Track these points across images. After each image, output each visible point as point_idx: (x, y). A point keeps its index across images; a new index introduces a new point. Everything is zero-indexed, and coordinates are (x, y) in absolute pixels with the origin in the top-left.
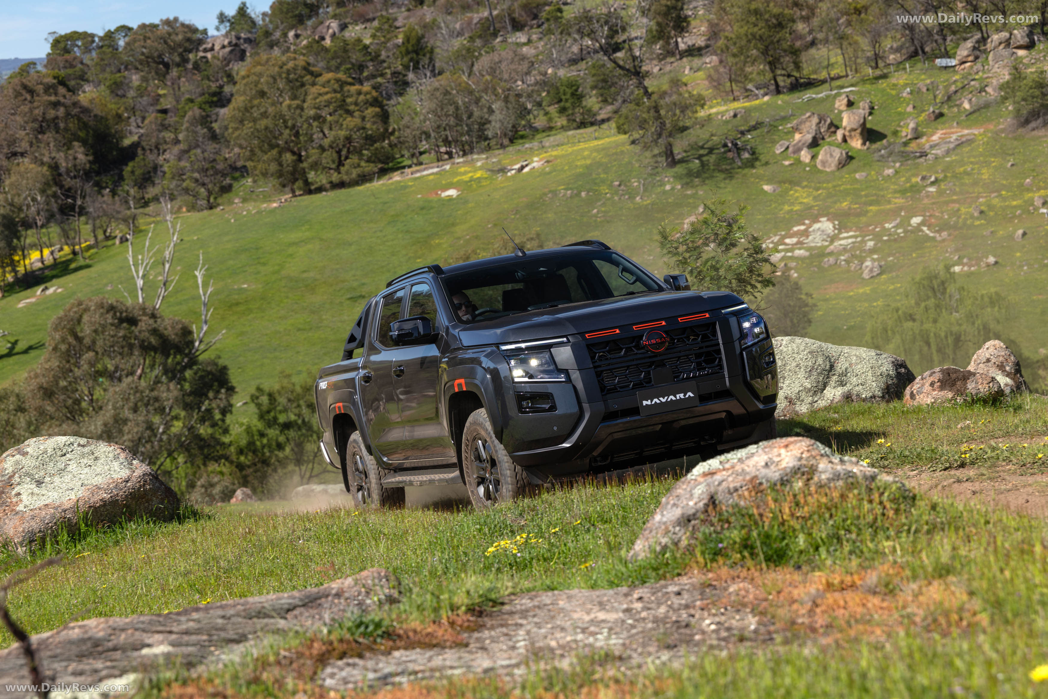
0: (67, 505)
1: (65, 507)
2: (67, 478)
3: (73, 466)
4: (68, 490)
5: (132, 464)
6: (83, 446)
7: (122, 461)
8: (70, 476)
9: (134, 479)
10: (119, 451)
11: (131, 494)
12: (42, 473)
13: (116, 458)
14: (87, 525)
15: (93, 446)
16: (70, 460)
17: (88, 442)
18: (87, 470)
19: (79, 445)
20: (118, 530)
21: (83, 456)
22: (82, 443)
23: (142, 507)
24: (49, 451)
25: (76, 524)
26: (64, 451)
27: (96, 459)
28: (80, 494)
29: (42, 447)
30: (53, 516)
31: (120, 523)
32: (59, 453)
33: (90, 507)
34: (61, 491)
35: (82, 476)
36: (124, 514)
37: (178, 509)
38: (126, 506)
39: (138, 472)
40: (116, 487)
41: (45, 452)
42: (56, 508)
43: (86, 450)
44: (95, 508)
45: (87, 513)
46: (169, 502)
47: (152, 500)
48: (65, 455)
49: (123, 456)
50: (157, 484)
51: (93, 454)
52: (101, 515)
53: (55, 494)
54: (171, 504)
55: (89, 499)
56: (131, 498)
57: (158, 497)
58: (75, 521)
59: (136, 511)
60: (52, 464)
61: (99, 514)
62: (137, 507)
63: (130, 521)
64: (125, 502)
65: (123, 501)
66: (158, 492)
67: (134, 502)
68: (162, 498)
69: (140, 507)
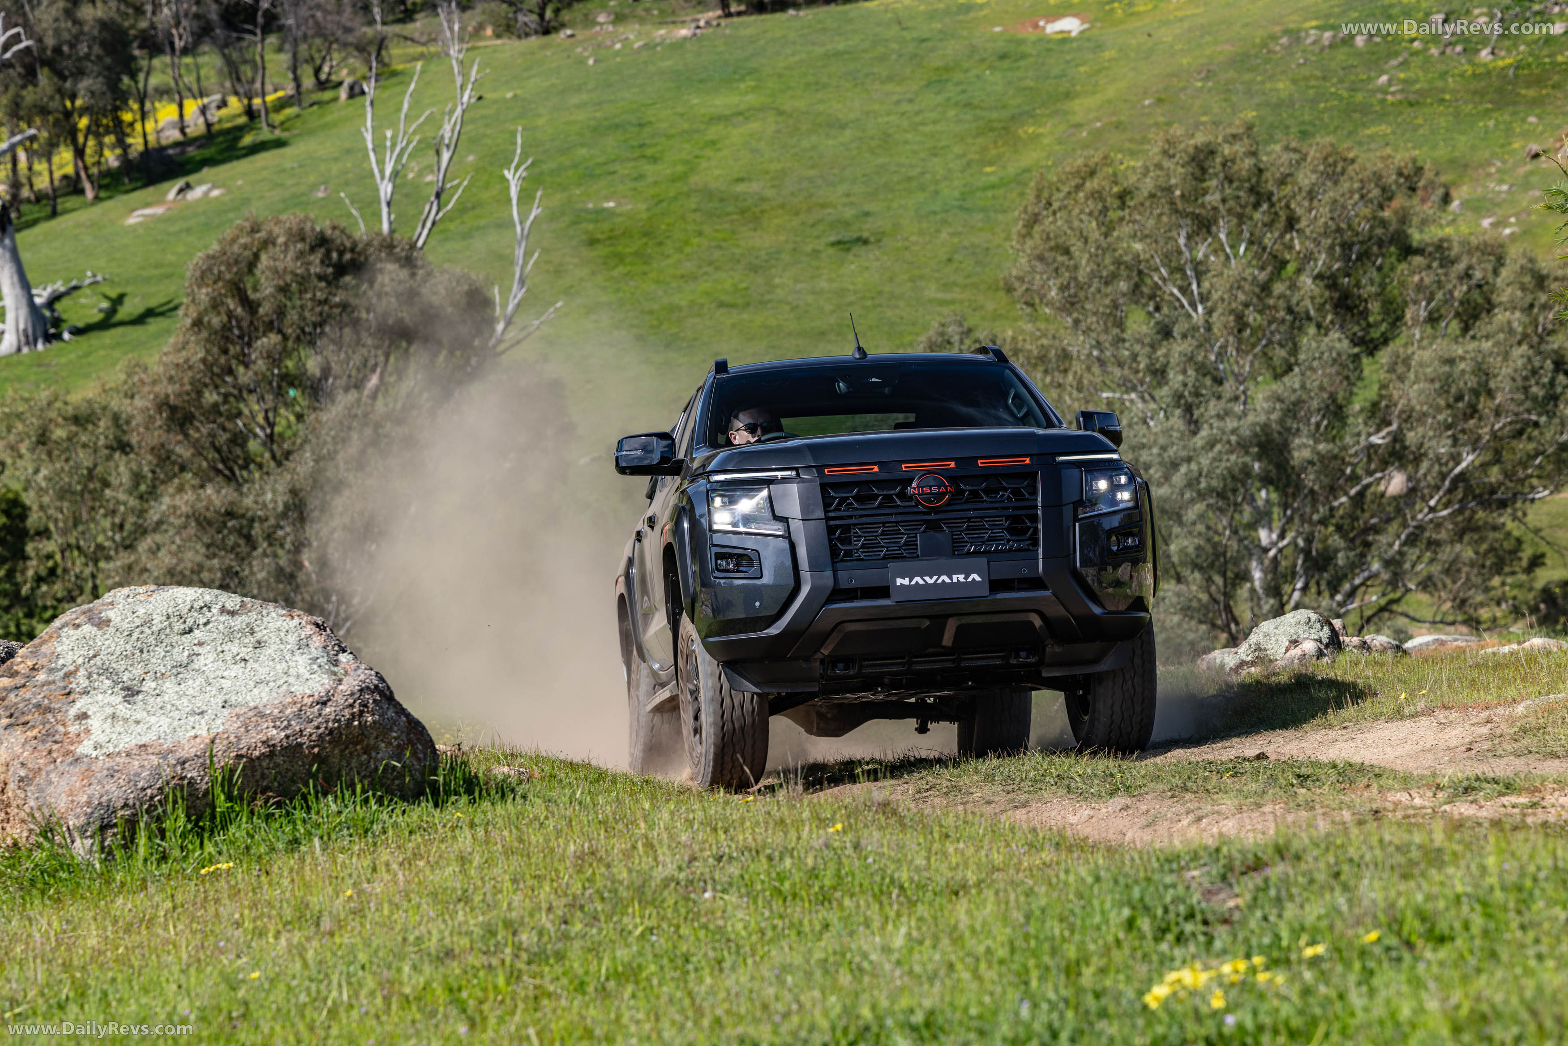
0: (188, 750)
1: (183, 754)
2: (193, 684)
3: (206, 660)
4: (193, 713)
5: (336, 663)
6: (232, 613)
7: (315, 653)
8: (200, 680)
9: (339, 699)
10: (309, 630)
11: (331, 732)
12: (138, 671)
13: (303, 645)
14: (229, 798)
15: (253, 615)
16: (200, 644)
17: (243, 605)
18: (237, 670)
19: (223, 610)
20: (299, 814)
21: (230, 635)
22: (229, 605)
23: (354, 763)
24: (157, 619)
25: (206, 792)
26: (190, 622)
27: (259, 645)
28: (218, 726)
29: (141, 611)
30: (156, 773)
31: (304, 797)
32: (178, 626)
33: (239, 757)
34: (176, 714)
35: (226, 684)
36: (314, 776)
37: (434, 771)
38: (320, 759)
39: (350, 684)
40: (298, 715)
41: (148, 622)
42: (163, 755)
43: (238, 622)
44: (251, 760)
45: (232, 771)
46: (414, 754)
47: (377, 749)
48: (191, 631)
49: (317, 641)
50: (391, 713)
51: (252, 633)
52: (263, 777)
53: (165, 722)
54: (419, 759)
55: (239, 738)
56: (330, 742)
57: (390, 744)
58: (204, 787)
59: (339, 771)
60: (160, 651)
61: (258, 775)
62: (344, 763)
63: (325, 795)
64: (316, 750)
65: (313, 747)
66: (391, 730)
67: (336, 751)
68: (399, 746)
69: (349, 763)
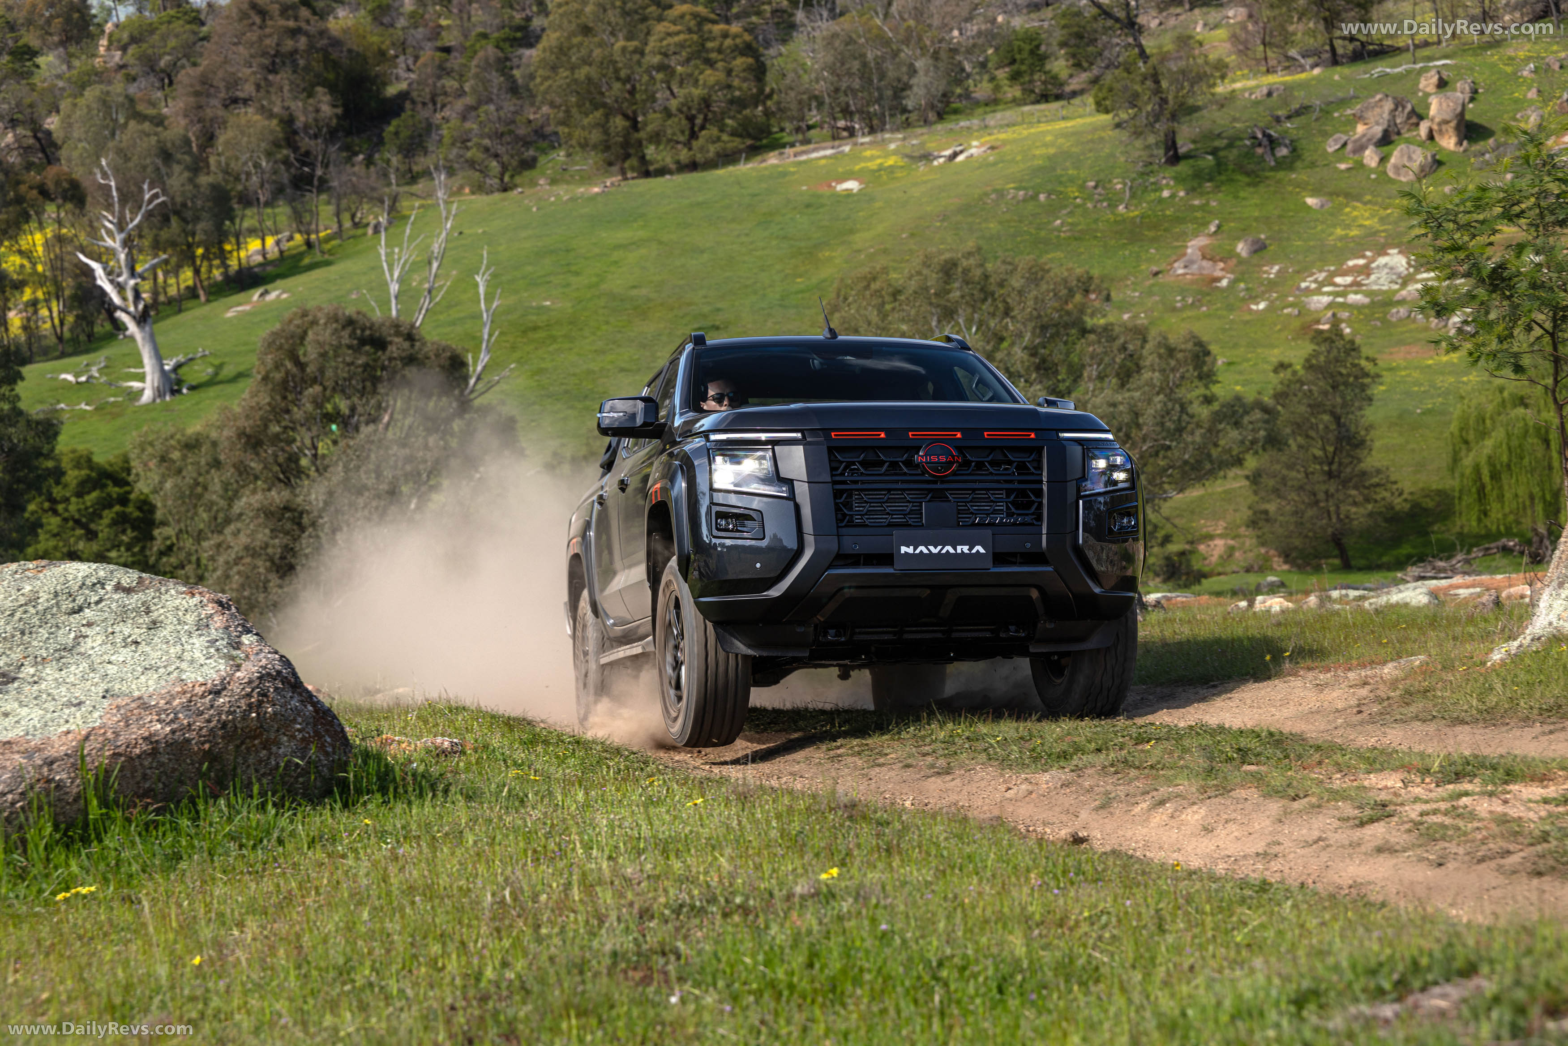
0: (59, 748)
1: (51, 753)
2: (75, 670)
3: (94, 643)
4: (70, 704)
5: (237, 646)
6: (128, 591)
7: (214, 634)
8: (84, 665)
9: (235, 687)
10: (210, 609)
11: (224, 725)
12: (16, 655)
13: (202, 625)
14: (104, 803)
15: (151, 592)
16: (89, 625)
17: (140, 581)
18: (125, 654)
19: (118, 587)
20: (185, 823)
21: (123, 615)
22: (125, 582)
23: (251, 760)
24: (44, 597)
25: (77, 799)
26: (80, 600)
27: (154, 625)
28: (96, 720)
29: (28, 588)
30: (18, 775)
31: (193, 801)
32: (67, 605)
33: (116, 755)
34: (50, 706)
35: (112, 670)
36: (204, 777)
37: (344, 767)
38: (209, 755)
39: (249, 670)
40: (187, 707)
41: (33, 600)
42: (29, 754)
43: (133, 600)
44: (130, 759)
45: (108, 772)
46: (322, 748)
47: (278, 744)
48: (80, 609)
49: (219, 621)
50: (295, 703)
51: (148, 612)
52: (145, 777)
53: (37, 713)
54: (327, 754)
55: (117, 734)
56: (223, 737)
57: (293, 737)
58: (75, 791)
59: (235, 769)
60: (43, 633)
61: (139, 775)
62: (240, 760)
63: (216, 797)
64: (207, 746)
65: (203, 743)
66: (294, 721)
67: (231, 747)
68: (303, 739)
69: (245, 760)
